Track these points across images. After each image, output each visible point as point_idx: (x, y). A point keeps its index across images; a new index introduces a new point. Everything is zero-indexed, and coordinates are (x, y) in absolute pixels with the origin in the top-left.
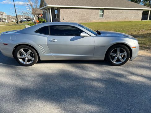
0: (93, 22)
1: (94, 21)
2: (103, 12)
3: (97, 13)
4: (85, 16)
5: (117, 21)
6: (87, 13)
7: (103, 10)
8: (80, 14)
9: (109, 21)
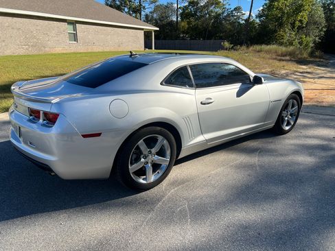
0: (56, 52)
1: (59, 50)
2: (75, 29)
3: (62, 29)
4: (35, 37)
5: (105, 50)
6: (38, 28)
7: (73, 23)
8: (21, 31)
9: (90, 51)
